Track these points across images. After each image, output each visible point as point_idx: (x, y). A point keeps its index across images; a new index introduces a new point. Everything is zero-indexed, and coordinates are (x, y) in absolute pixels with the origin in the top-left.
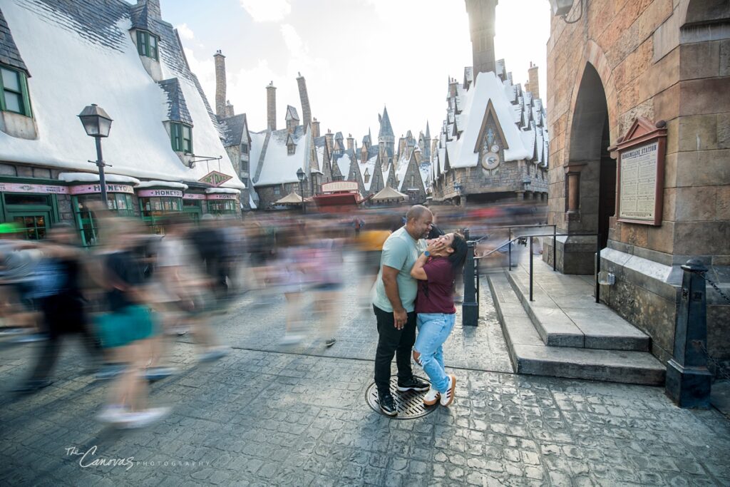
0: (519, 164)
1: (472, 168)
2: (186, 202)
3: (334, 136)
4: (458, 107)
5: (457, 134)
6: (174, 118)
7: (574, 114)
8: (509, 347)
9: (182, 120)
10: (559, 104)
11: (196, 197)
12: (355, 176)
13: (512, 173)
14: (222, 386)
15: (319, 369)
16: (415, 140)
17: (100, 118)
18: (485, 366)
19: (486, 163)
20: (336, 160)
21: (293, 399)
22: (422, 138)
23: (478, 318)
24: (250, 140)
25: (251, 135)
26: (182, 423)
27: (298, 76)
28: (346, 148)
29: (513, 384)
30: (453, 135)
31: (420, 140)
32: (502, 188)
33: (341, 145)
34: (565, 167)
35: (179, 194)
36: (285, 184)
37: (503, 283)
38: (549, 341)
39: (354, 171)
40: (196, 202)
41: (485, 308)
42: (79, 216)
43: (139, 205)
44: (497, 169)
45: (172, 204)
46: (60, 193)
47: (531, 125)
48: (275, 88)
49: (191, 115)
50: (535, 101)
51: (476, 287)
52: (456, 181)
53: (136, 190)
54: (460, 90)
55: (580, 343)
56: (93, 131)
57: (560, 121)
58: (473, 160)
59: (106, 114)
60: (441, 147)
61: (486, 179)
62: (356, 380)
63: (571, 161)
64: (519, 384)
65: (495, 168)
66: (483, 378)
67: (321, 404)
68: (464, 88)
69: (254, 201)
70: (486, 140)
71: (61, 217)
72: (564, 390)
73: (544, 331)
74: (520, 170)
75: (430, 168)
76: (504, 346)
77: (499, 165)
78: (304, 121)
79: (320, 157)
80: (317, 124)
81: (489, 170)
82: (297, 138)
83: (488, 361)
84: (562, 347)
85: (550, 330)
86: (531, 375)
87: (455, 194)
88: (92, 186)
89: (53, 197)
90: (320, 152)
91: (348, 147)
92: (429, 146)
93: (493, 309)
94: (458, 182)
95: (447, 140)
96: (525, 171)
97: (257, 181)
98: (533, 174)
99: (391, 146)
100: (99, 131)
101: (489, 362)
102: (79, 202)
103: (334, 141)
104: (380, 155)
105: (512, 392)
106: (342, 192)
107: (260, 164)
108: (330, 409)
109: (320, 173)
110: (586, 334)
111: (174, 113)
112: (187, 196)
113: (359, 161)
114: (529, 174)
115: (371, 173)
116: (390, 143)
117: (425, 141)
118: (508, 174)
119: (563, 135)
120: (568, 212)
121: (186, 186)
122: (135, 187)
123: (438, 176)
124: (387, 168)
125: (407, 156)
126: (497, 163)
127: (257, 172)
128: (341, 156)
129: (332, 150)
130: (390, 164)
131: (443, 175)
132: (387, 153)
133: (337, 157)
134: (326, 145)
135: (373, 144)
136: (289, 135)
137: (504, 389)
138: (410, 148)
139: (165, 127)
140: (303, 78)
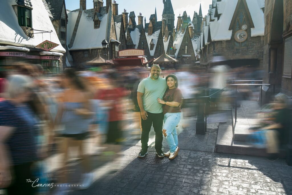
0: (262, 39)
1: (227, 41)
3: (129, 15)
5: (218, 16)
6: (19, 3)
9: (26, 5)
11: (34, 57)
12: (143, 45)
13: (256, 45)
16: (189, 18)
18: (200, 149)
20: (130, 32)
22: (195, 16)
24: (67, 17)
25: (68, 13)
28: (137, 24)
29: (212, 156)
30: (215, 17)
31: (194, 18)
32: (249, 56)
33: (134, 21)
34: (269, 45)
36: (92, 50)
39: (143, 39)
49: (31, 1)
52: (216, 50)
58: (227, 35)
60: (206, 25)
61: (237, 49)
63: (271, 41)
65: (244, 42)
66: (197, 153)
69: (69, 61)
70: (238, 21)
74: (262, 44)
75: (198, 40)
77: (247, 39)
78: (107, 3)
79: (118, 30)
80: (116, 5)
81: (240, 43)
82: (101, 16)
86: (222, 153)
90: (118, 26)
91: (139, 23)
95: (211, 20)
97: (71, 47)
101: (203, 148)
103: (129, 18)
104: (163, 30)
105: (209, 158)
106: (133, 56)
107: (74, 34)
109: (117, 42)
112: (29, 57)
113: (146, 34)
115: (155, 43)
116: (171, 20)
117: (198, 18)
118: (253, 46)
120: (270, 73)
123: (203, 46)
124: (168, 39)
125: (183, 31)
126: (245, 38)
127: (71, 40)
128: (133, 30)
129: (127, 25)
130: (170, 36)
131: (206, 46)
132: (168, 28)
133: (130, 30)
134: (122, 21)
135: (158, 21)
136: (95, 14)
137: (206, 157)
138: (185, 24)
139: (14, 9)
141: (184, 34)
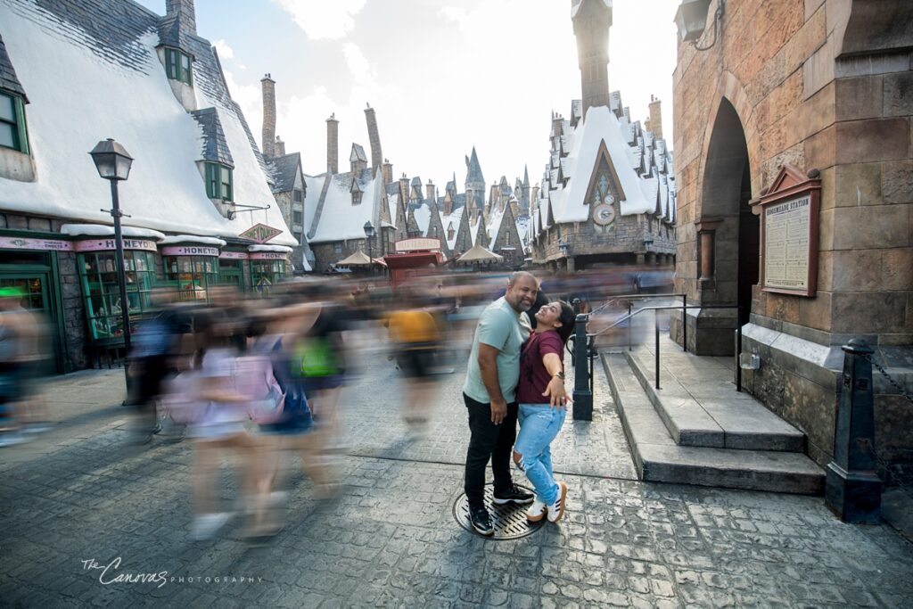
0: (639, 219)
1: (582, 223)
2: (223, 263)
3: (410, 182)
4: (564, 148)
5: (563, 181)
6: (210, 157)
7: (707, 159)
8: (632, 447)
9: (220, 160)
10: (688, 148)
11: (235, 256)
12: (436, 231)
13: (630, 230)
15: (393, 476)
16: (510, 188)
17: (117, 156)
18: (602, 471)
19: (598, 217)
20: (413, 211)
21: (360, 515)
22: (519, 186)
23: (592, 410)
24: (304, 185)
25: (306, 179)
26: (217, 547)
27: (366, 108)
28: (425, 197)
29: (638, 494)
30: (558, 183)
31: (517, 188)
32: (619, 248)
33: (419, 193)
34: (696, 224)
35: (214, 252)
36: (348, 240)
37: (622, 366)
38: (681, 440)
39: (435, 222)
40: (236, 263)
41: (601, 398)
42: (86, 279)
43: (163, 265)
44: (612, 225)
45: (205, 264)
46: (63, 249)
47: (653, 171)
48: (337, 122)
49: (232, 153)
50: (657, 142)
51: (589, 371)
52: (561, 239)
53: (160, 247)
54: (567, 129)
55: (720, 442)
56: (108, 172)
57: (689, 167)
58: (582, 214)
59: (125, 152)
60: (542, 197)
61: (598, 237)
62: (441, 489)
63: (703, 216)
64: (645, 493)
65: (610, 224)
66: (600, 486)
67: (397, 521)
68: (571, 125)
69: (309, 262)
70: (599, 189)
71: (63, 280)
72: (701, 502)
73: (675, 427)
74: (639, 227)
75: (529, 222)
76: (625, 446)
77: (614, 220)
78: (373, 162)
79: (393, 207)
80: (389, 166)
81: (602, 226)
82: (363, 183)
83: (605, 465)
84: (697, 447)
85: (683, 425)
86: (660, 482)
87: (560, 255)
88: (103, 242)
89: (53, 254)
90: (393, 201)
91: (428, 195)
92: (528, 195)
93: (610, 399)
94: (564, 240)
95: (551, 188)
96: (646, 227)
97: (313, 236)
98: (655, 232)
99: (480, 194)
100: (115, 173)
101: (608, 465)
102: (86, 261)
103: (410, 188)
104: (468, 207)
105: (637, 505)
106: (421, 251)
107: (318, 216)
108: (408, 527)
109: (392, 228)
110: (727, 430)
111: (210, 151)
112: (225, 255)
113: (441, 213)
114: (650, 231)
115: (456, 227)
116: (479, 191)
117: (523, 189)
118: (625, 231)
119: (693, 185)
120: (701, 279)
121: (224, 243)
122: (158, 242)
123: (539, 232)
124: (476, 221)
125: (501, 208)
126: (611, 218)
127: (313, 225)
128: (419, 207)
129: (408, 199)
130: (480, 217)
131: (546, 231)
132: (476, 204)
133: (413, 208)
134: (400, 193)
135: (458, 193)
136: (354, 180)
137: (627, 500)
138: (505, 198)
139: (198, 167)
140: (372, 110)
141: (503, 214)
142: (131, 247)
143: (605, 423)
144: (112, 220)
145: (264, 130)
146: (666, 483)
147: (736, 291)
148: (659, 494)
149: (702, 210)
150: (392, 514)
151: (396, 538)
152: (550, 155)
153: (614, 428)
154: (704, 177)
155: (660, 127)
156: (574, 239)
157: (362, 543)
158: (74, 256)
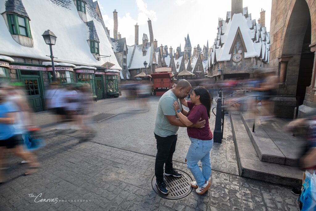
0: (252, 60)
1: (228, 61)
2: (97, 76)
3: (164, 47)
4: (222, 31)
5: (221, 45)
6: (91, 39)
7: (287, 28)
8: (238, 158)
9: (95, 39)
10: (278, 24)
11: (101, 73)
12: (172, 65)
13: (248, 64)
14: (86, 164)
15: (134, 160)
16: (201, 49)
17: (51, 36)
18: (222, 169)
19: (235, 59)
20: (164, 58)
21: (115, 177)
22: (204, 48)
23: (222, 138)
24: (127, 50)
25: (128, 47)
26: (60, 183)
27: (148, 20)
28: (169, 53)
29: (238, 183)
30: (219, 46)
31: (204, 49)
32: (242, 71)
33: (167, 52)
34: (279, 59)
35: (93, 72)
36: (141, 69)
37: (238, 120)
38: (263, 159)
39: (172, 62)
40: (100, 76)
41: (227, 133)
42: (51, 80)
43: (76, 76)
44: (241, 62)
45: (90, 76)
46: (43, 70)
47: (260, 40)
48: (138, 26)
49: (99, 37)
50: (263, 28)
51: (222, 122)
53: (75, 70)
54: (224, 24)
55: (283, 162)
56: (48, 42)
57: (278, 33)
58: (228, 58)
59: (54, 35)
60: (213, 52)
61: (234, 67)
62: (150, 169)
63: (283, 55)
64: (241, 183)
65: (239, 62)
66: (220, 177)
67: (128, 182)
68: (226, 22)
69: (128, 76)
70: (236, 48)
71: (44, 81)
72: (270, 192)
73: (260, 152)
74: (252, 63)
75: (207, 62)
76: (235, 157)
77: (241, 60)
78: (150, 40)
79: (157, 57)
80: (156, 42)
81: (236, 62)
82: (147, 48)
83: (224, 166)
84: (270, 163)
85: (264, 152)
86: (249, 178)
87: (218, 74)
89: (40, 72)
90: (157, 54)
91: (170, 52)
92: (208, 52)
93: (231, 134)
94: (220, 68)
95: (216, 48)
96: (255, 63)
97: (130, 67)
98: (259, 65)
99: (190, 52)
100: (50, 42)
101: (225, 166)
102: (51, 74)
103: (164, 50)
104: (184, 56)
105: (236, 189)
106: (164, 72)
107: (131, 60)
108: (131, 186)
109: (156, 64)
110: (287, 157)
111: (91, 36)
112: (97, 73)
113: (174, 59)
114: (257, 64)
115: (180, 64)
116: (189, 50)
117: (206, 49)
118: (246, 64)
119: (279, 41)
121: (96, 69)
122: (74, 68)
123: (210, 65)
124: (187, 62)
125: (197, 56)
126: (240, 59)
127: (130, 63)
128: (166, 56)
129: (163, 53)
130: (189, 60)
131: (213, 65)
132: (188, 55)
133: (164, 57)
134: (160, 51)
135: (182, 51)
136: (144, 47)
137: (232, 186)
138: (198, 53)
139: (88, 42)
140: (150, 21)
141: (197, 58)
142: (64, 70)
143: (227, 145)
144: (50, 59)
145: (114, 30)
146: (253, 179)
147: (296, 89)
148: (248, 185)
149: (283, 52)
150: (127, 178)
151: (125, 191)
152: (217, 34)
153: (231, 148)
154: (285, 36)
155: (264, 22)
156: (224, 68)
157: (111, 190)
158: (47, 72)
